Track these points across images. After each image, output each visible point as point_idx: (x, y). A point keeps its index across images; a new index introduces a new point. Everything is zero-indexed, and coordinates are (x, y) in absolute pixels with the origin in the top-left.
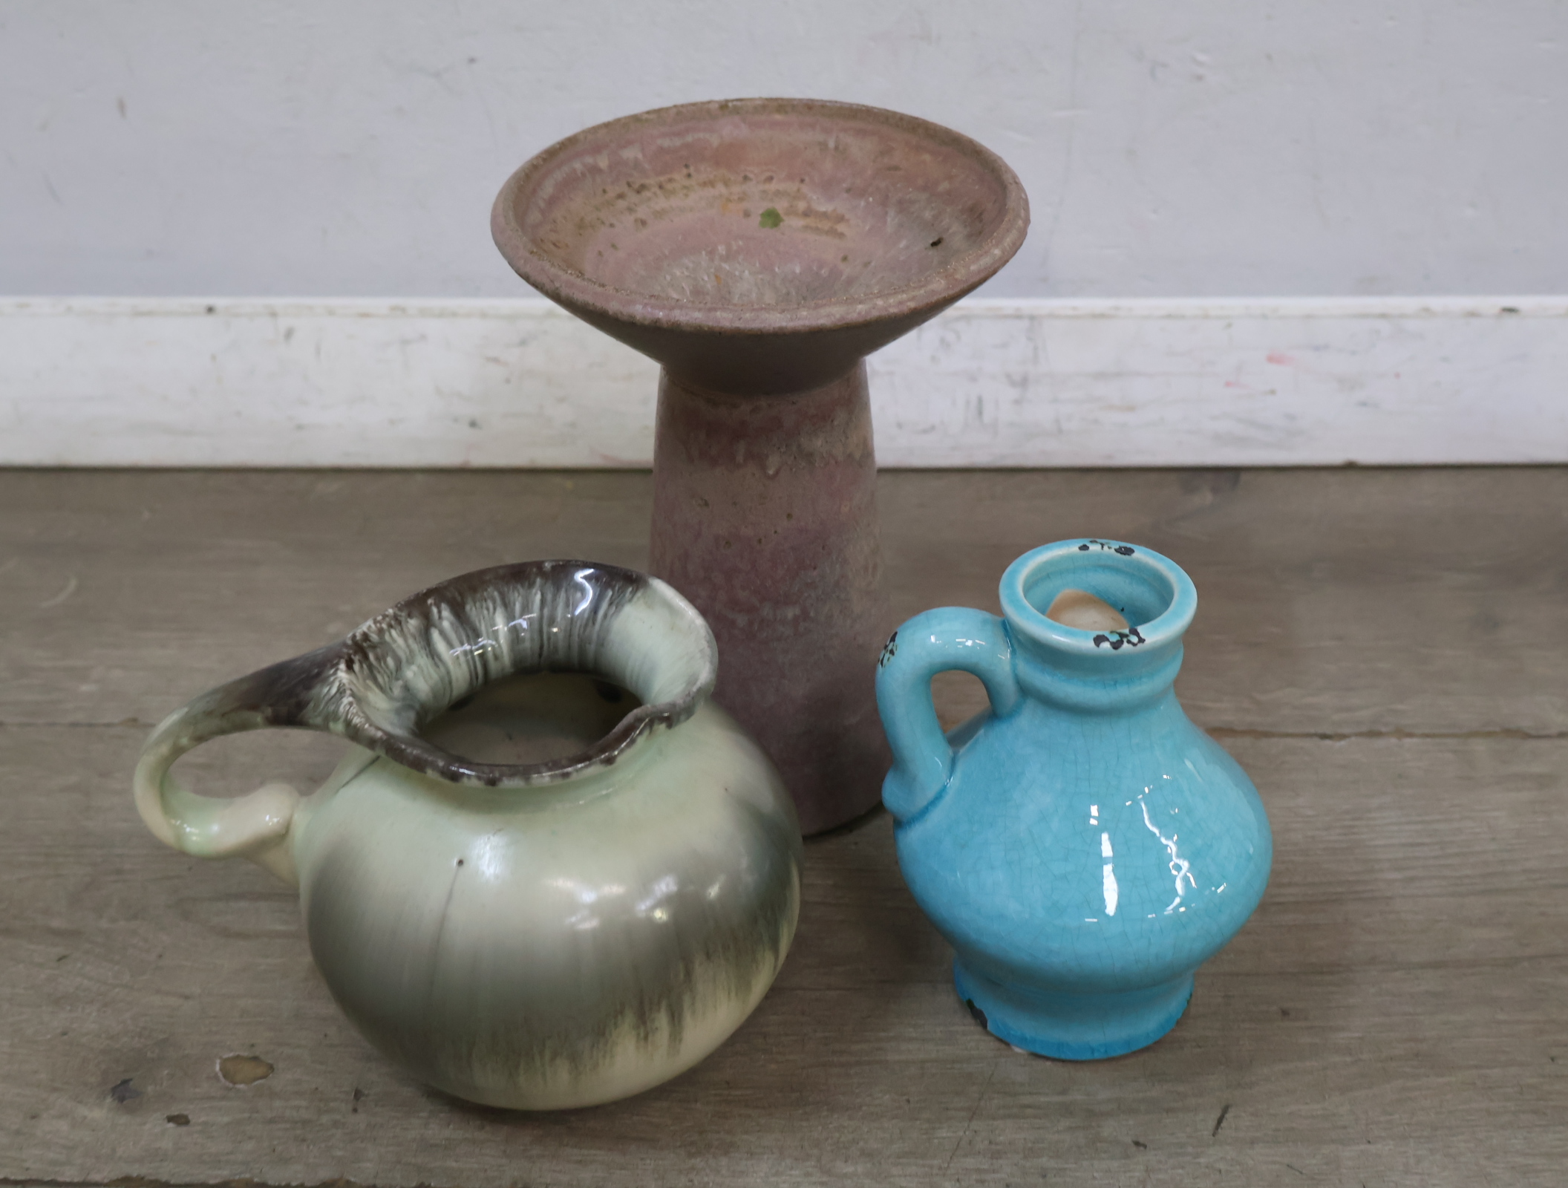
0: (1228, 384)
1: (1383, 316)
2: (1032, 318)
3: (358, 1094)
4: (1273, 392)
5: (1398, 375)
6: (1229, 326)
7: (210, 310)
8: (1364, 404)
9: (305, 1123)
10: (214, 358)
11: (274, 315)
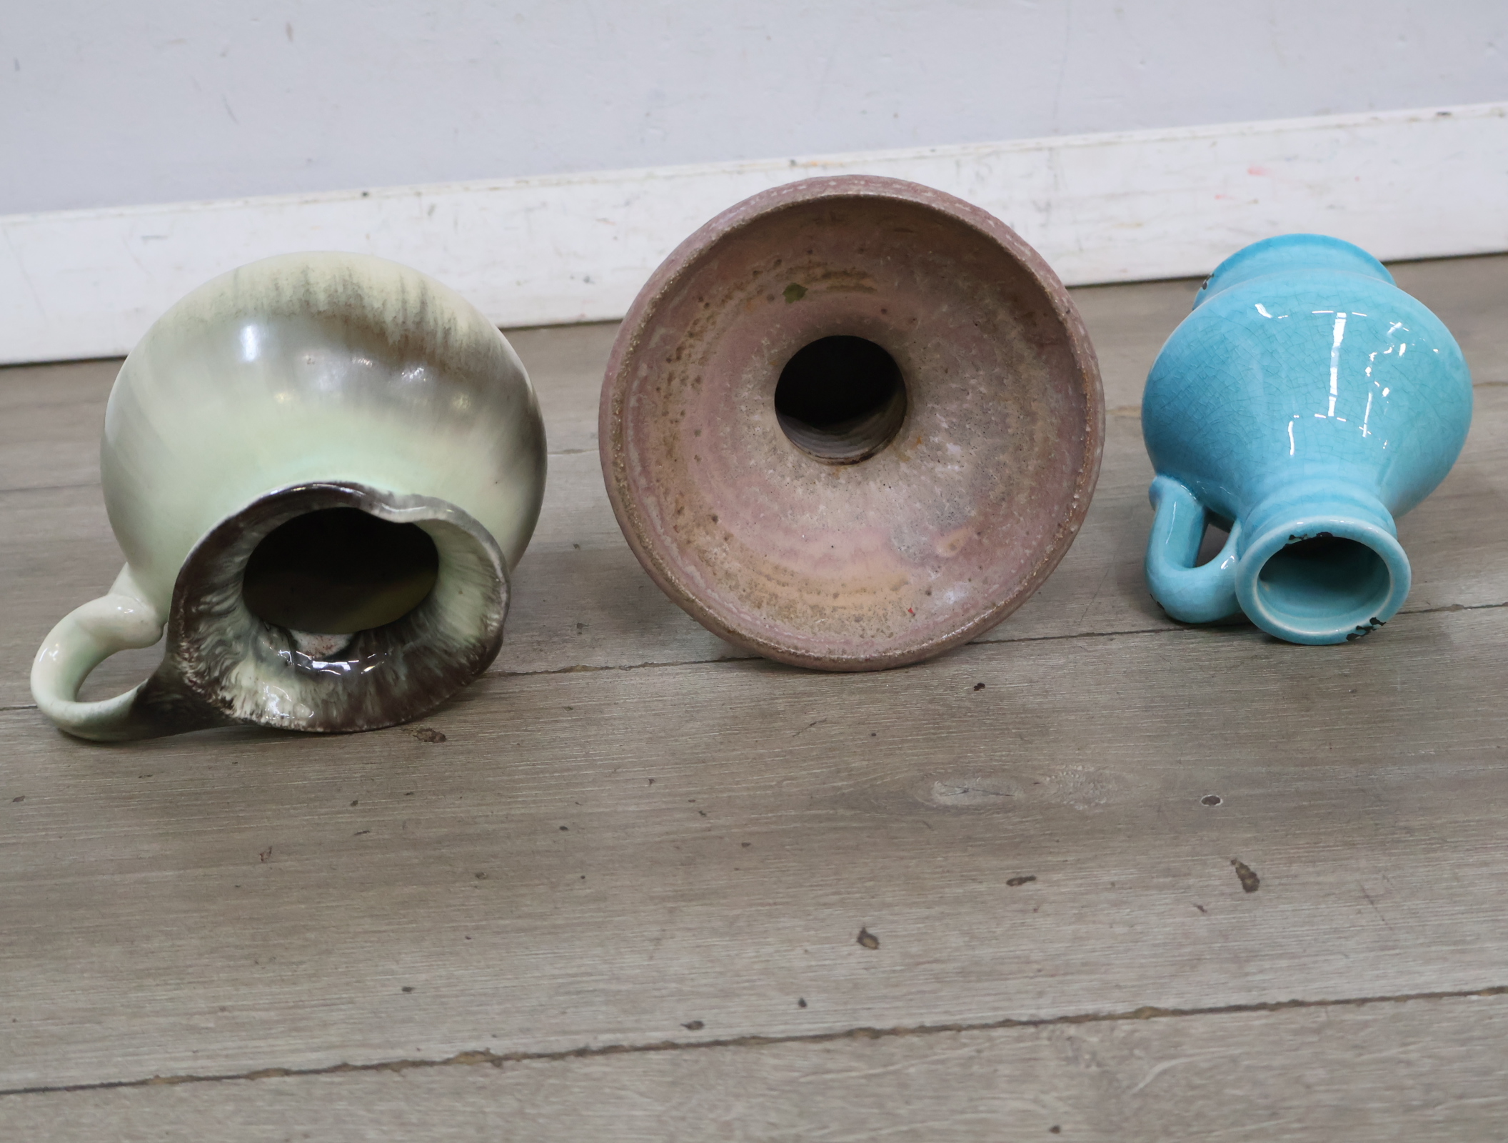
0: (1218, 197)
1: (1339, 126)
2: (1051, 149)
3: (580, 626)
4: (1256, 201)
5: (1357, 179)
6: (1214, 144)
7: (365, 194)
8: (1331, 207)
9: (539, 643)
10: (368, 237)
11: (419, 194)
